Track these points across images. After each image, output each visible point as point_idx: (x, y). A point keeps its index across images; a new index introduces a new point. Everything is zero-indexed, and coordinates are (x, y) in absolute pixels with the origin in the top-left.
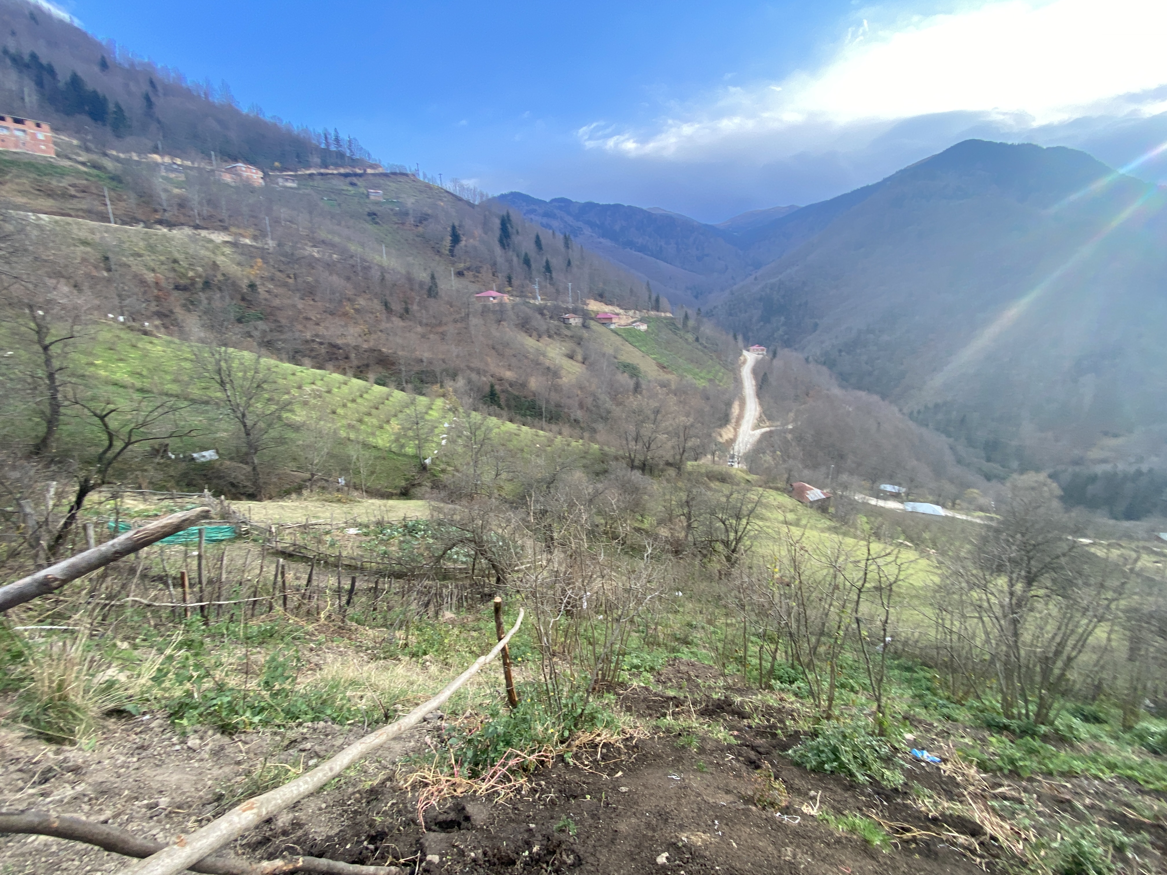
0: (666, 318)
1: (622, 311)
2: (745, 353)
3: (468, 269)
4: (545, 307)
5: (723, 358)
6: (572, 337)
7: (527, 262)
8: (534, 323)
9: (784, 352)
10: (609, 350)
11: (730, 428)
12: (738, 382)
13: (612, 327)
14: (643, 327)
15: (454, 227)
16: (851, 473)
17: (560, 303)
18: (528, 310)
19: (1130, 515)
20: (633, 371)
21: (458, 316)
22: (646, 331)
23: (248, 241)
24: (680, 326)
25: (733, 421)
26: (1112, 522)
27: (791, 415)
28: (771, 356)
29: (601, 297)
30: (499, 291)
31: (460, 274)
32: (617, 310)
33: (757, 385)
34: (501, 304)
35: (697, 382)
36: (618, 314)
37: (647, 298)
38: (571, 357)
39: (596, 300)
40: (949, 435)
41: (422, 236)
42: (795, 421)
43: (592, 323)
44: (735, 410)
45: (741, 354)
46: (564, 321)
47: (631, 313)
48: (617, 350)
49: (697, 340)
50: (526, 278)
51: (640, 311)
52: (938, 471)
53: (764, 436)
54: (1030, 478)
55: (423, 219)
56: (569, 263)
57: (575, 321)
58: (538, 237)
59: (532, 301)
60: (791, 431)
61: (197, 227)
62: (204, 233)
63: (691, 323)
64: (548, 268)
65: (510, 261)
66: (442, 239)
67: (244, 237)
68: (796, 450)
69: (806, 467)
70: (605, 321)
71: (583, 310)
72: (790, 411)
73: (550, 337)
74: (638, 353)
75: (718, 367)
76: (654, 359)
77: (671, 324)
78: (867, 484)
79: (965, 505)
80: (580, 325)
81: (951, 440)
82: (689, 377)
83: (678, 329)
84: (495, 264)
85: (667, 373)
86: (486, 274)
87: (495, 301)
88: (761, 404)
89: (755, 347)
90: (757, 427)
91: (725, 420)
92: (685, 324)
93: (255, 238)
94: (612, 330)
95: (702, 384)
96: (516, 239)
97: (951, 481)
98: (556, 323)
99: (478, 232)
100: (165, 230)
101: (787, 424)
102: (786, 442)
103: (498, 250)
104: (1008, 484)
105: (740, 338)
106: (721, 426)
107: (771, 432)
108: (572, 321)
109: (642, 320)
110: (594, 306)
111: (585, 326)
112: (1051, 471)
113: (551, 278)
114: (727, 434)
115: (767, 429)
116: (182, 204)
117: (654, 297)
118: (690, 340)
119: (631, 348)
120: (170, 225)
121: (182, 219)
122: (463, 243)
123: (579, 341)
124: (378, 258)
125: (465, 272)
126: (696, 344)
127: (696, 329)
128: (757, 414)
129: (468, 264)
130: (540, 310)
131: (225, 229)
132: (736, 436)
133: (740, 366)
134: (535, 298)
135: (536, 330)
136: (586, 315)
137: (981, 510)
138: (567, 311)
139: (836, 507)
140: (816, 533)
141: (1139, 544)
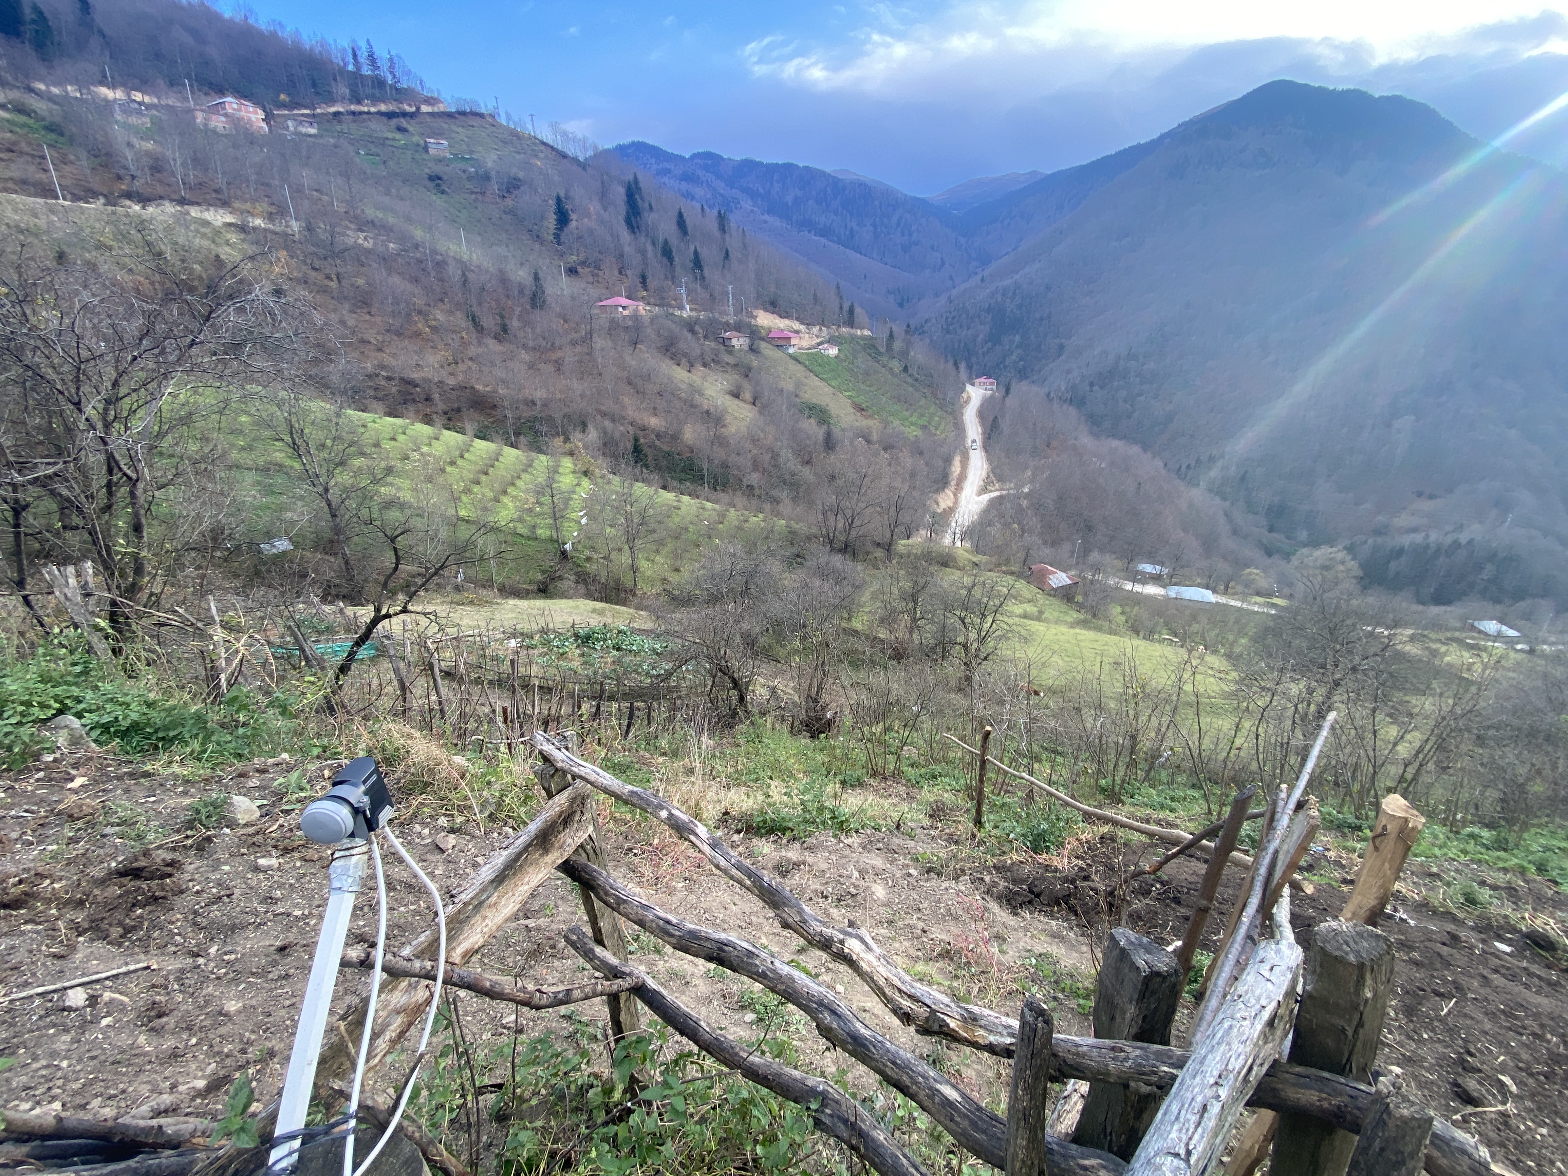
0: (864, 338)
1: (802, 328)
2: (969, 388)
3: (583, 263)
4: (697, 321)
5: (940, 396)
6: (736, 365)
7: (667, 253)
8: (682, 346)
9: (1020, 388)
10: (788, 386)
11: (949, 492)
12: (959, 428)
13: (791, 350)
14: (833, 351)
15: (559, 200)
16: (1102, 549)
17: (717, 315)
18: (673, 326)
19: (1442, 598)
20: (821, 415)
21: (574, 336)
22: (837, 357)
23: (258, 222)
24: (883, 350)
25: (953, 483)
26: (1418, 607)
27: (1029, 473)
28: (1003, 392)
29: (774, 306)
30: (628, 298)
31: (572, 271)
32: (797, 326)
33: (984, 433)
34: (635, 317)
35: (907, 430)
36: (797, 332)
37: (837, 309)
38: (736, 395)
39: (766, 310)
40: (1225, 499)
41: (511, 212)
42: (1032, 481)
43: (763, 345)
44: (956, 467)
45: (963, 390)
46: (725, 342)
47: (815, 330)
48: (799, 385)
49: (905, 369)
50: (666, 278)
51: (828, 327)
52: (1209, 545)
53: (992, 501)
54: (1323, 553)
55: (512, 186)
56: (727, 256)
57: (739, 342)
58: (680, 215)
59: (678, 313)
60: (1027, 496)
61: (182, 202)
62: (194, 212)
63: (898, 345)
64: (697, 263)
65: (643, 252)
66: (542, 218)
67: (253, 215)
68: (1033, 521)
69: (1045, 543)
70: (781, 342)
71: (750, 325)
72: (1026, 468)
73: (705, 365)
74: (827, 390)
75: (932, 409)
76: (849, 397)
77: (870, 346)
78: (1119, 564)
79: (1239, 588)
80: (746, 348)
81: (1228, 503)
82: (896, 423)
83: (879, 353)
84: (622, 256)
85: (866, 417)
86: (609, 272)
87: (626, 313)
88: (989, 460)
89: (982, 380)
90: (983, 490)
91: (942, 481)
92: (889, 348)
93: (270, 217)
94: (791, 356)
95: (913, 432)
96: (650, 218)
97: (1225, 558)
98: (713, 344)
99: (594, 207)
100: (137, 208)
101: (1023, 486)
102: (1020, 510)
103: (625, 235)
104: (1295, 561)
105: (963, 366)
106: (937, 491)
107: (1001, 497)
108: (734, 342)
109: (831, 341)
110: (764, 319)
111: (752, 349)
112: (1348, 542)
113: (703, 278)
114: (945, 500)
115: (997, 494)
116: (157, 167)
117: (846, 307)
118: (896, 370)
119: (816, 382)
120: (145, 200)
121: (160, 190)
122: (573, 224)
123: (747, 372)
124: (453, 247)
125: (579, 269)
126: (903, 375)
127: (904, 353)
128: (984, 474)
129: (582, 257)
130: (690, 326)
131: (225, 204)
132: (956, 502)
133: (962, 407)
134: (682, 308)
135: (685, 355)
136: (754, 334)
137: (1258, 594)
138: (727, 327)
139: (1085, 595)
140: (1064, 629)
141: (1449, 635)
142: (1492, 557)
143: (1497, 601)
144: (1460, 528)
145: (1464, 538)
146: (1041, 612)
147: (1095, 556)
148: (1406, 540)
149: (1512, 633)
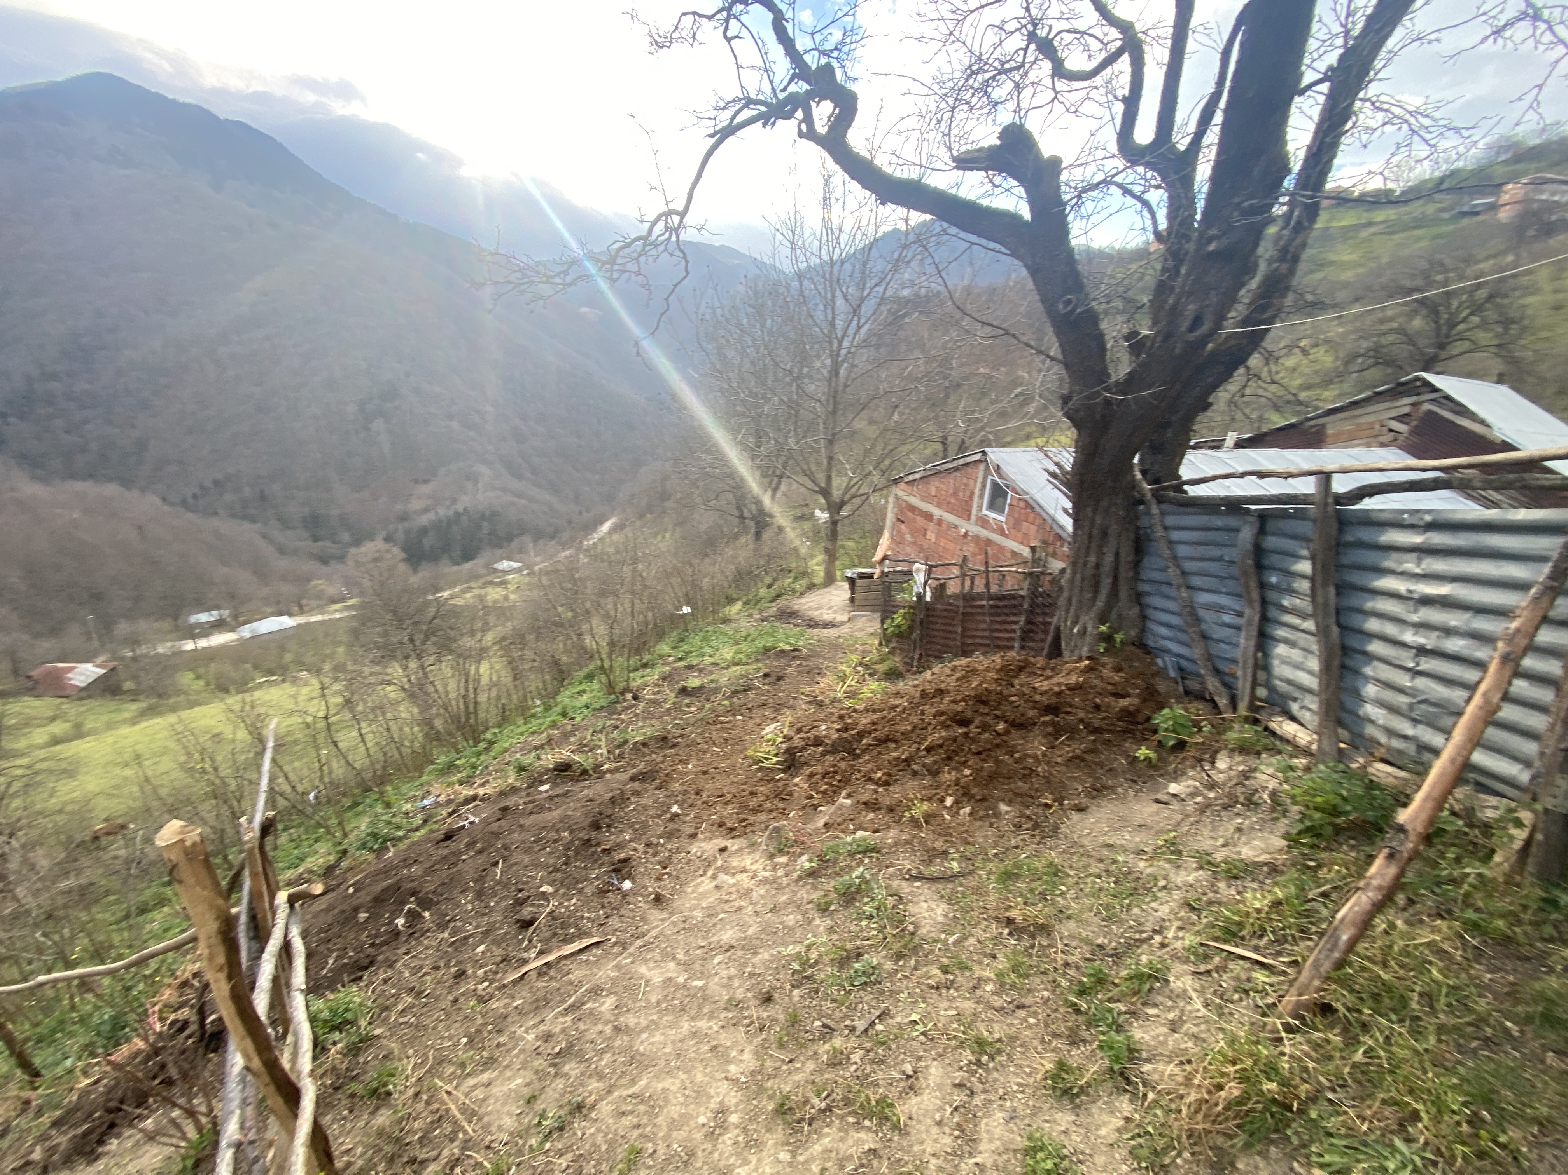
16: (130, 616)
19: (468, 556)
26: (455, 568)
78: (166, 624)
79: (313, 603)
104: (351, 563)
137: (334, 601)
139: (135, 678)
140: (126, 730)
141: (483, 580)
142: (483, 517)
143: (500, 546)
144: (454, 501)
145: (460, 507)
146: (78, 726)
147: (123, 628)
148: (425, 519)
149: (516, 565)
